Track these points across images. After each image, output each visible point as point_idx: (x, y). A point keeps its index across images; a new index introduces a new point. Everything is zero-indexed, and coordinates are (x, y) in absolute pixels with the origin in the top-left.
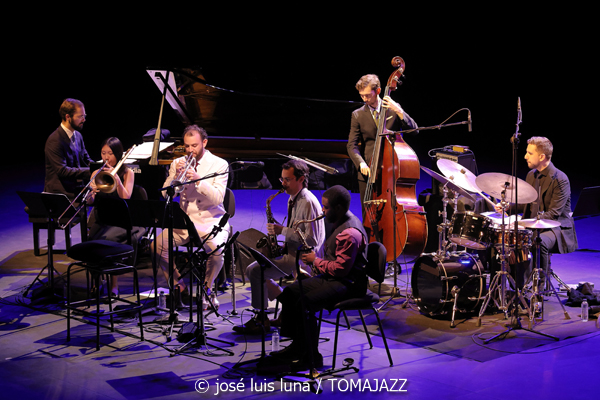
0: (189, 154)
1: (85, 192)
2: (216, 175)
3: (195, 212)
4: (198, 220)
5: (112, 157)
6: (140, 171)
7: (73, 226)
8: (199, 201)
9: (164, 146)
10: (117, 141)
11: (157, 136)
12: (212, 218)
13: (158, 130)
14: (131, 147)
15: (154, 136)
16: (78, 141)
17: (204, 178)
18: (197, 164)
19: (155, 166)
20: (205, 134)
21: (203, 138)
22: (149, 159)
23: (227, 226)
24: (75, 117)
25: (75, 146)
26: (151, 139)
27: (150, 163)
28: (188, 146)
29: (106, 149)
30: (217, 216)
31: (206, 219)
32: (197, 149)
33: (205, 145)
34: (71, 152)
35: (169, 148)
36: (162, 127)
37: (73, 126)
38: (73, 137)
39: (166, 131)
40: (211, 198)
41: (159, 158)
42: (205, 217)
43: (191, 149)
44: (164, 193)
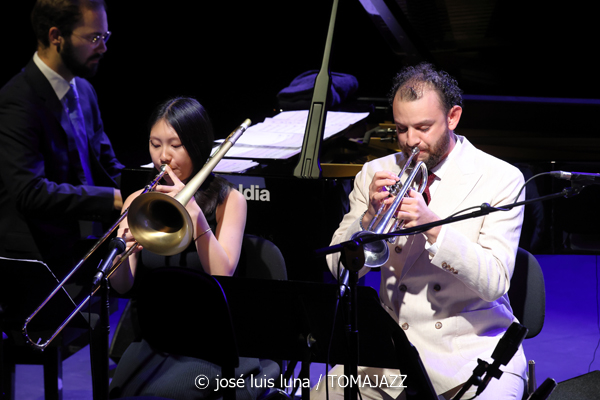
0: (408, 149)
1: (103, 253)
2: (486, 210)
3: (423, 319)
4: (433, 341)
5: (180, 154)
6: (266, 196)
7: (67, 354)
8: (436, 288)
9: (338, 122)
10: (193, 107)
11: (320, 94)
12: (474, 338)
13: (322, 78)
14: (235, 125)
15: (310, 92)
16: (83, 106)
17: (451, 220)
18: (432, 178)
19: (311, 180)
20: (455, 91)
21: (447, 103)
22: (295, 159)
23: (519, 360)
24: (77, 38)
25: (75, 122)
26: (300, 102)
27: (297, 172)
28: (405, 129)
29: (163, 130)
30: (489, 332)
31: (458, 341)
32: (431, 137)
33: (454, 123)
34: (64, 139)
35: (353, 129)
36: (333, 68)
37: (69, 64)
38: (70, 95)
39: (346, 79)
40: (473, 278)
41: (322, 157)
42: (453, 334)
43: (412, 137)
44: (331, 259)
